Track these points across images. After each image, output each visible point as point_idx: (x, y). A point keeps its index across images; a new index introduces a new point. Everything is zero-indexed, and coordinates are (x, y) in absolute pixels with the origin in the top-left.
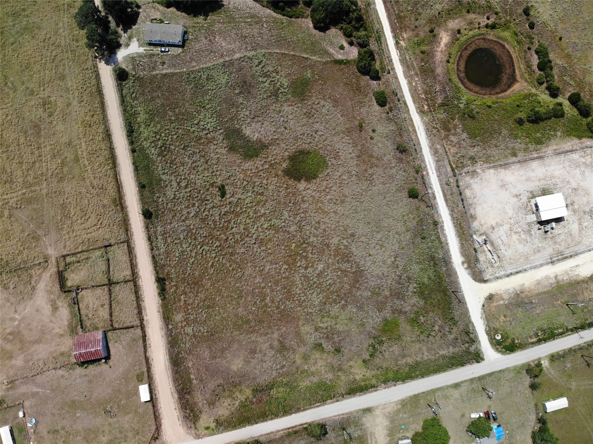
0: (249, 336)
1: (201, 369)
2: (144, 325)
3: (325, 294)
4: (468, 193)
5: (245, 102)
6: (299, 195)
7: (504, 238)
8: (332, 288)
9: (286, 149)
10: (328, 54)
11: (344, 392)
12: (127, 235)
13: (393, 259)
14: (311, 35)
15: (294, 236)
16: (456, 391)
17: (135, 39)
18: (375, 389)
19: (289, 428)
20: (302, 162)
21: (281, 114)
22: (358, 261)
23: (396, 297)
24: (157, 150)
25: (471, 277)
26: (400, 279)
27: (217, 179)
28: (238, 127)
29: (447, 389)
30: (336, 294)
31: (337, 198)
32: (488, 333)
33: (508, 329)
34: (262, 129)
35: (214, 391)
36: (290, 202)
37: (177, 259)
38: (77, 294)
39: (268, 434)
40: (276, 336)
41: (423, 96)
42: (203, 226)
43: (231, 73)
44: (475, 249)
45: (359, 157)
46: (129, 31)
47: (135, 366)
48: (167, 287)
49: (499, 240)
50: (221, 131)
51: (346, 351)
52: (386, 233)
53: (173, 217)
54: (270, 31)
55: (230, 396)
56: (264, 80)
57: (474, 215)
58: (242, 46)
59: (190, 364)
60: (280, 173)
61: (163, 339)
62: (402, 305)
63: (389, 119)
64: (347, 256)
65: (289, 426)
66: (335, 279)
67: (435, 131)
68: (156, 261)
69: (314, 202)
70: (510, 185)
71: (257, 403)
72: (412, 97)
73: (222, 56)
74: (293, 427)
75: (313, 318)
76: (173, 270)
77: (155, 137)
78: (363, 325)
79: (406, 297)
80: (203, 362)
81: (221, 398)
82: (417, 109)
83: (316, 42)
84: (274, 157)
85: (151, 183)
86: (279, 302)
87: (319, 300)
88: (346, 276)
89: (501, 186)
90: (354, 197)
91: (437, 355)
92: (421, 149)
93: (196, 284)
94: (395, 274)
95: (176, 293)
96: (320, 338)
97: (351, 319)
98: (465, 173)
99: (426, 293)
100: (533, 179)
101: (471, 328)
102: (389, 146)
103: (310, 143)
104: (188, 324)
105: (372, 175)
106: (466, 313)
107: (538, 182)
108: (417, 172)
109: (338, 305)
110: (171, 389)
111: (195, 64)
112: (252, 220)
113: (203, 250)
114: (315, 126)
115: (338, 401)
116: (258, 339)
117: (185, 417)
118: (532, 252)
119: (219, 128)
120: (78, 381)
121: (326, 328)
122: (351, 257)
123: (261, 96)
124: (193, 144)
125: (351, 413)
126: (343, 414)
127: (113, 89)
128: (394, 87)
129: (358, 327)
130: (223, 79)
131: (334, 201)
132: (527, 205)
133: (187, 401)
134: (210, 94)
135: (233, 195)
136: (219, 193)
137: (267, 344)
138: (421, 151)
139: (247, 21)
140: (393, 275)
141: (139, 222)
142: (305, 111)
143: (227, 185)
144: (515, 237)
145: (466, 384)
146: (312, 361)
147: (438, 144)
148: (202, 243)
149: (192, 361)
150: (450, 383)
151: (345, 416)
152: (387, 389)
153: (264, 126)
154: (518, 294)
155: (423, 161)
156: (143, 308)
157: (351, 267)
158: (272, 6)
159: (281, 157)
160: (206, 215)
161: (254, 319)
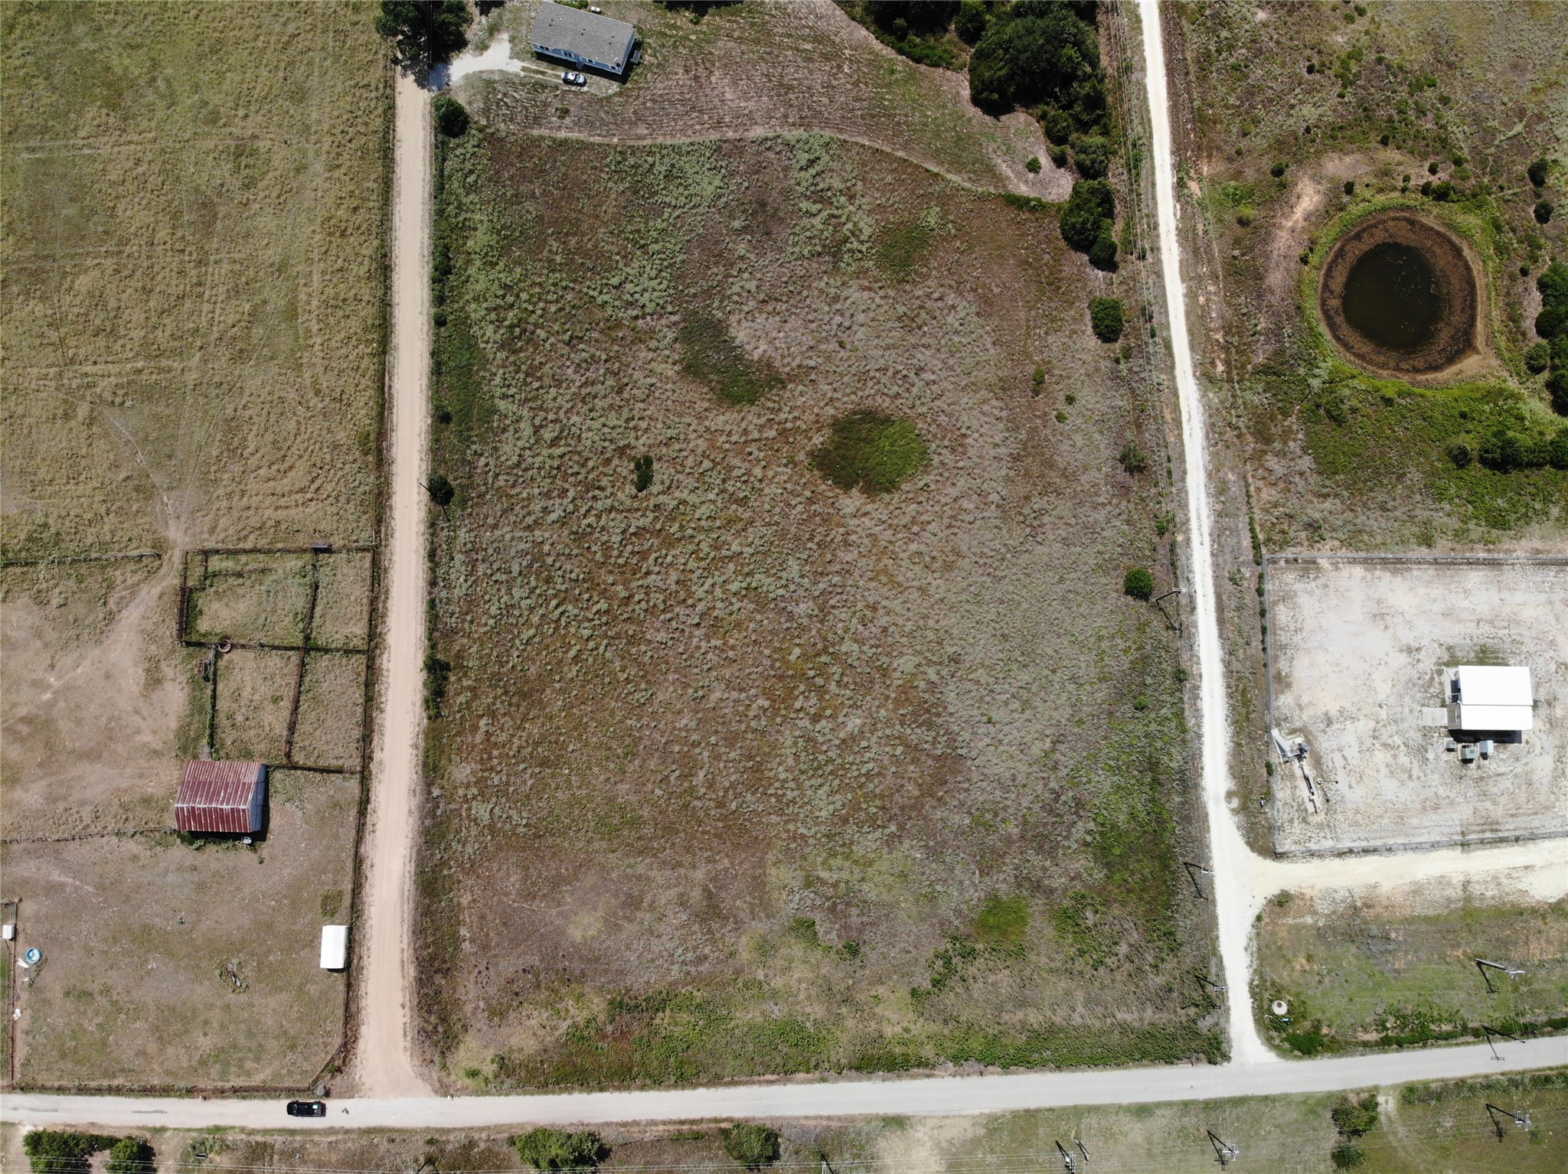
0: (632, 861)
1: (490, 917)
2: (370, 772)
3: (849, 796)
4: (1282, 614)
5: (752, 256)
6: (838, 525)
7: (1352, 753)
8: (871, 786)
9: (831, 399)
10: (994, 176)
11: (844, 1061)
12: (378, 532)
13: (1048, 745)
14: (960, 118)
15: (803, 629)
16: (1139, 1125)
17: (505, 36)
18: (927, 1072)
19: (682, 1122)
20: (863, 440)
21: (838, 306)
22: (956, 729)
23: (1034, 844)
24: (502, 331)
25: (1243, 835)
26: (1056, 800)
27: (637, 438)
28: (719, 315)
29: (1117, 1114)
30: (878, 803)
31: (935, 553)
32: (1255, 993)
33: (1310, 993)
34: (781, 335)
35: (510, 982)
36: (811, 539)
37: (491, 622)
38: (218, 656)
39: (625, 1125)
40: (700, 874)
41: (1219, 337)
42: (575, 551)
43: (732, 175)
44: (1269, 766)
45: (1016, 458)
46: (494, 12)
47: (324, 872)
48: (451, 689)
49: (1337, 756)
50: (674, 318)
51: (873, 956)
52: (1046, 672)
53: (504, 512)
54: (856, 84)
55: (548, 1005)
56: (814, 208)
57: (1287, 676)
58: (776, 108)
59: (465, 900)
60: (801, 456)
61: (411, 820)
62: (1045, 869)
63: (1115, 376)
64: (928, 711)
65: (683, 1117)
66: (886, 762)
67: (1230, 434)
68: (437, 616)
69: (874, 550)
70: (1399, 619)
71: (615, 1039)
72: (1191, 332)
73: (719, 124)
74: (693, 1122)
75: (807, 850)
76: (474, 649)
77: (504, 297)
78: (932, 899)
79: (1061, 852)
80: (500, 902)
81: (525, 1005)
82: (1195, 366)
83: (969, 137)
84: (796, 414)
85: (466, 414)
86: (726, 791)
87: (831, 807)
88: (915, 761)
89: (1375, 616)
90: (981, 562)
91: (1109, 1021)
92: (1185, 472)
93: (524, 695)
94: (1045, 785)
95: (469, 708)
96: (813, 907)
97: (903, 876)
98: (1287, 561)
99: (1117, 851)
100: (1463, 616)
101: (1213, 970)
102: (1102, 447)
103: (897, 395)
104: (482, 794)
105: (1040, 513)
106: (1208, 929)
107: (1473, 625)
108: (1161, 532)
109: (878, 834)
110: (403, 951)
111: (646, 132)
112: (703, 564)
113: (562, 613)
114: (919, 356)
115: (823, 1080)
116: (653, 874)
117: (422, 1031)
118: (1419, 807)
119: (670, 309)
120: (171, 878)
121: (835, 885)
122: (939, 715)
123: (797, 249)
124: (595, 335)
125: (852, 1119)
126: (829, 1118)
127: (421, 153)
128: (1147, 296)
129: (917, 901)
130: (708, 186)
131: (927, 559)
132: (1432, 679)
133: (438, 992)
134: (666, 216)
135: (669, 488)
136: (635, 477)
137: (673, 893)
138: (1183, 480)
139: (801, 47)
140: (1040, 787)
141: (415, 507)
142: (901, 309)
143: (660, 459)
144: (1381, 757)
145: (1168, 1112)
146: (780, 963)
147: (1232, 469)
148: (563, 595)
149: (472, 892)
150: (1126, 1100)
151: (834, 1124)
152: (958, 1078)
153: (788, 326)
154: (1355, 908)
155: (1184, 506)
156: (376, 728)
157: (934, 743)
158: (876, 22)
159: (813, 417)
160: (589, 525)
161: (655, 819)
